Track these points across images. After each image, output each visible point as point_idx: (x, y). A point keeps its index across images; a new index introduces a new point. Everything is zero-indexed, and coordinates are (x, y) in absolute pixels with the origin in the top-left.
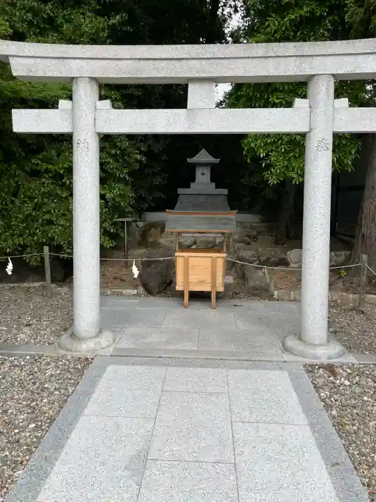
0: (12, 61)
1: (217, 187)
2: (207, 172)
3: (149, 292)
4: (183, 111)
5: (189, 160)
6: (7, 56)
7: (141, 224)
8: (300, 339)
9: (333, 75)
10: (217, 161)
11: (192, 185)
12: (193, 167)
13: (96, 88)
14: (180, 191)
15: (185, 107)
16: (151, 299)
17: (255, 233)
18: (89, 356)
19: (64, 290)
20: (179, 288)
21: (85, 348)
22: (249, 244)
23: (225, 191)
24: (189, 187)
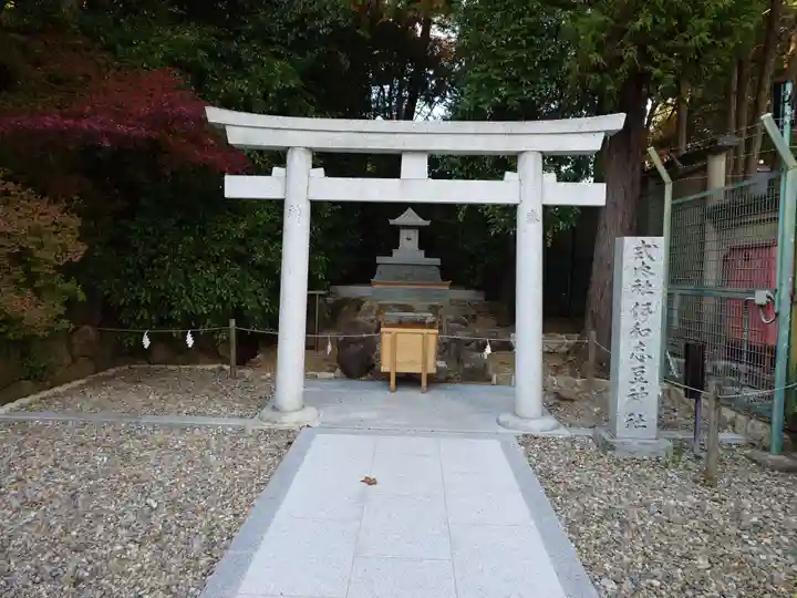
1: (426, 256)
2: (414, 235)
3: (349, 375)
4: (396, 180)
5: (392, 222)
6: (224, 125)
8: (515, 414)
9: (541, 152)
10: (428, 223)
11: (395, 252)
12: (397, 229)
13: (310, 157)
14: (379, 260)
17: (473, 313)
18: (296, 428)
20: (384, 369)
21: (289, 421)
22: (466, 324)
23: (437, 261)
24: (391, 254)
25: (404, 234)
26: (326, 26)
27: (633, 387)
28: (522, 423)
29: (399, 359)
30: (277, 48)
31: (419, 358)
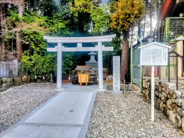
0: (47, 40)
1: (96, 61)
2: (94, 57)
3: (73, 84)
5: (88, 54)
7: (74, 71)
11: (89, 60)
13: (62, 44)
14: (86, 62)
15: (77, 47)
16: (73, 85)
19: (55, 84)
20: (79, 82)
24: (89, 61)
25: (91, 57)
26: (70, 15)
27: (115, 82)
28: (99, 90)
29: (82, 80)
30: (60, 20)
31: (85, 80)
